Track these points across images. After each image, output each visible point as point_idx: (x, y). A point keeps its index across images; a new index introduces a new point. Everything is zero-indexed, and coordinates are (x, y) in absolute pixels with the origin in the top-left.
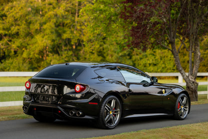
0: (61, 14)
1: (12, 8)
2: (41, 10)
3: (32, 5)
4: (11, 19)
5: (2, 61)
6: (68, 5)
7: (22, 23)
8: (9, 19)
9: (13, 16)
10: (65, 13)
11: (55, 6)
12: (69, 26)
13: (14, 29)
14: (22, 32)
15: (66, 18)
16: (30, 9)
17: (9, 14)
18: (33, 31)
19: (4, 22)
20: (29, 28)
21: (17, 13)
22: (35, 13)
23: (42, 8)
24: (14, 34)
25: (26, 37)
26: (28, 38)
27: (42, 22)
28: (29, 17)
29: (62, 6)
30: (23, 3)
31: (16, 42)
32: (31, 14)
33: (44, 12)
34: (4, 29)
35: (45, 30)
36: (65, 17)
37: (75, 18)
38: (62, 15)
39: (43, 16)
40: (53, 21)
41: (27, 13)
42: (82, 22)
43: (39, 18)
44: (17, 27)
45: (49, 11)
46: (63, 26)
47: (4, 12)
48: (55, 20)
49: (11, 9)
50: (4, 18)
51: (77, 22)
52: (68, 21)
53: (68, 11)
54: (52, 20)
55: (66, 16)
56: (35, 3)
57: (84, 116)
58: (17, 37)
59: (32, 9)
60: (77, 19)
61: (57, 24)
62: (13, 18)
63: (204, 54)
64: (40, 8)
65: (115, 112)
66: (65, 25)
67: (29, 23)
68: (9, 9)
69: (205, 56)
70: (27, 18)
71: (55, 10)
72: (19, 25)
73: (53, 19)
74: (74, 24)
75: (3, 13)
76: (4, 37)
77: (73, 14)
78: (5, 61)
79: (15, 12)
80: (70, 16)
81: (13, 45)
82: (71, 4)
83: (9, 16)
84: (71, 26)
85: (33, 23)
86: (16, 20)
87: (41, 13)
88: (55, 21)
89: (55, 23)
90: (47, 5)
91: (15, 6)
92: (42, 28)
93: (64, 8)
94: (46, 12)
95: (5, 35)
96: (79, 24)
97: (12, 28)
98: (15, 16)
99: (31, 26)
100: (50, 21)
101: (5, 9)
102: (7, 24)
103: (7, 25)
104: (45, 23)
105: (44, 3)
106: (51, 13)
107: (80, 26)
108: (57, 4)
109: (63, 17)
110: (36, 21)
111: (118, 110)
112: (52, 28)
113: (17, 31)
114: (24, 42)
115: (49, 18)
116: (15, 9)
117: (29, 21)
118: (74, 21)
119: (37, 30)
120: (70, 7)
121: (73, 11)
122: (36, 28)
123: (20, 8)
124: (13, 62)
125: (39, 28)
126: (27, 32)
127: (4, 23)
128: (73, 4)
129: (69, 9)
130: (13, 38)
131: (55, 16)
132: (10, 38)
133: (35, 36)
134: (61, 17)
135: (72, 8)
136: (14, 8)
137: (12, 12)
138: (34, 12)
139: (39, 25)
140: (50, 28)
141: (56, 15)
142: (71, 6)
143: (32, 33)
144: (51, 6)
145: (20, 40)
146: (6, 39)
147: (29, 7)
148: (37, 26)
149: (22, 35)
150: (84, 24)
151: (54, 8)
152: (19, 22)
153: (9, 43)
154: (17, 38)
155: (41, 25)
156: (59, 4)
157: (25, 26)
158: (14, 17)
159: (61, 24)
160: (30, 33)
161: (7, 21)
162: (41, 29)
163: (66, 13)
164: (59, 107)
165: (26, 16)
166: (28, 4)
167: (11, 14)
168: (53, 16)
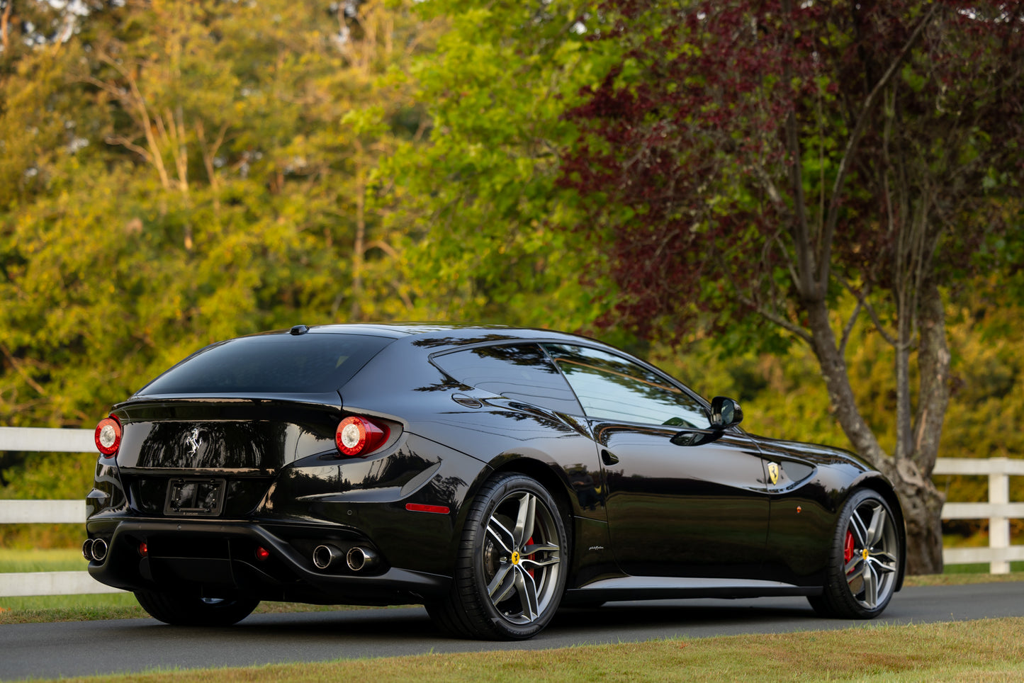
0: (284, 248)
1: (51, 221)
2: (188, 227)
3: (146, 205)
4: (45, 276)
5: (8, 475)
6: (316, 204)
7: (101, 291)
8: (40, 277)
9: (56, 259)
10: (303, 241)
11: (256, 210)
12: (322, 304)
13: (63, 323)
14: (99, 336)
15: (309, 265)
16: (136, 224)
17: (36, 251)
18: (151, 331)
19: (14, 289)
20: (133, 314)
21: (75, 245)
22: (160, 246)
23: (196, 217)
24: (62, 345)
25: (120, 359)
26: (128, 365)
27: (195, 285)
28: (133, 261)
29: (289, 210)
30: (102, 196)
31: (70, 383)
32: (144, 248)
33: (202, 237)
34: (13, 324)
35: (208, 322)
36: (304, 260)
37: (351, 264)
38: (290, 249)
39: (196, 255)
40: (247, 280)
41: (124, 244)
42: (386, 284)
43: (180, 264)
44: (77, 311)
45: (226, 232)
46: (297, 304)
47: (13, 242)
48: (253, 275)
49: (47, 229)
50: (14, 269)
51: (363, 283)
52: (320, 279)
53: (319, 232)
54: (242, 275)
55: (308, 253)
56: (163, 197)
57: (385, 571)
58: (74, 359)
59: (146, 223)
60: (360, 269)
61: (266, 294)
62: (55, 272)
63: (971, 423)
64: (184, 221)
65: (539, 556)
66: (304, 298)
67: (132, 293)
68: (35, 228)
69: (975, 430)
70: (123, 266)
71: (256, 228)
72: (84, 303)
73: (248, 268)
74: (347, 292)
75: (7, 247)
76: (14, 361)
77: (343, 245)
78: (20, 474)
79: (67, 240)
80: (329, 256)
81: (58, 399)
82: (333, 197)
83: (35, 261)
84: (332, 301)
85: (154, 291)
86: (71, 281)
87: (189, 243)
88: (257, 282)
89: (256, 290)
90: (217, 205)
91: (63, 215)
92: (194, 313)
93: (300, 217)
94: (212, 239)
95: (22, 352)
96: (372, 293)
97: (54, 317)
98: (66, 258)
99: (144, 307)
100: (233, 279)
101: (20, 230)
102: (29, 298)
103: (29, 305)
104: (208, 291)
105: (202, 196)
106: (238, 240)
107: (378, 299)
108: (265, 200)
109: (294, 258)
110: (168, 281)
111: (553, 546)
112: (245, 313)
113: (77, 329)
114: (110, 383)
115: (228, 266)
116: (64, 230)
117: (134, 280)
118: (346, 280)
119: (170, 322)
120: (327, 214)
121: (342, 231)
122: (168, 314)
123: (89, 220)
124: (57, 478)
125: (179, 316)
126: (122, 333)
127: (12, 297)
128: (340, 200)
129: (321, 219)
130: (56, 365)
131: (255, 256)
132: (45, 367)
133: (164, 353)
134: (285, 260)
135: (337, 217)
136: (59, 224)
137: (52, 242)
138: (157, 238)
139: (178, 299)
140: (233, 310)
141: (262, 252)
142: (334, 208)
143: (149, 340)
144: (238, 210)
145: (93, 374)
146: (23, 372)
147: (131, 215)
148: (171, 305)
149: (98, 352)
150: (393, 292)
151: (251, 218)
152: (86, 290)
153: (39, 388)
154: (78, 365)
155: (191, 300)
156: (276, 201)
157: (115, 307)
158: (63, 267)
159: (288, 297)
160: (140, 340)
161: (29, 283)
162: (189, 319)
163: (311, 240)
164: (260, 531)
165: (116, 261)
166: (128, 204)
167: (47, 253)
168: (248, 256)
